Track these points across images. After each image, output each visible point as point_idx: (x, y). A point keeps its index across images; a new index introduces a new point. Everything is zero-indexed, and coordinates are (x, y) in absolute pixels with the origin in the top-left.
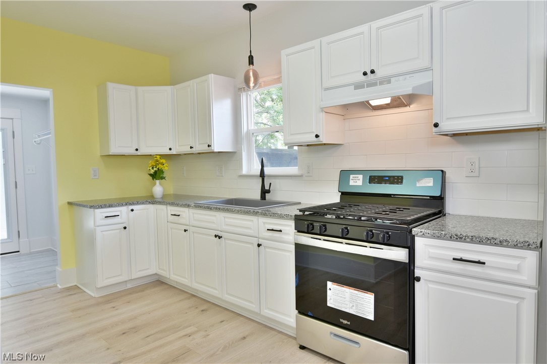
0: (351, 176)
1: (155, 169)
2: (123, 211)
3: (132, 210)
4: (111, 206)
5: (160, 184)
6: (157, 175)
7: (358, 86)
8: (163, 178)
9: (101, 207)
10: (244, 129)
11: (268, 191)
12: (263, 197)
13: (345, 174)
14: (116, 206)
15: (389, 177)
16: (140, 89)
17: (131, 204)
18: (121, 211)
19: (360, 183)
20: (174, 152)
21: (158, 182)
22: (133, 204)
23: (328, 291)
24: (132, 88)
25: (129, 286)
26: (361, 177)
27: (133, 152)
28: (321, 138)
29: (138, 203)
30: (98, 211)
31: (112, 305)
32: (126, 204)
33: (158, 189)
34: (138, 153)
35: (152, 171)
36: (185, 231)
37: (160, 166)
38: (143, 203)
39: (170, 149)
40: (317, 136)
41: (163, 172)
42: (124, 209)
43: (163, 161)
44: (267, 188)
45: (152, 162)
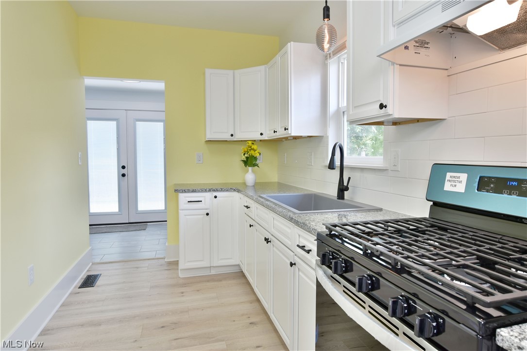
0: (449, 175)
1: (246, 155)
2: (207, 197)
3: (216, 197)
4: (194, 191)
5: (253, 171)
6: (250, 161)
8: (256, 165)
9: (184, 191)
11: (347, 189)
12: (341, 195)
13: (439, 171)
14: (199, 192)
15: (520, 181)
16: (237, 72)
17: (214, 191)
18: (205, 197)
19: (461, 188)
20: (265, 137)
21: (250, 168)
22: (217, 190)
24: (230, 72)
25: (213, 272)
26: (464, 177)
27: (227, 137)
28: (389, 110)
29: (222, 190)
30: (182, 195)
32: (210, 191)
33: (250, 176)
34: (234, 138)
35: (244, 158)
36: (251, 226)
37: (252, 152)
38: (227, 191)
39: (262, 134)
40: (382, 106)
41: (256, 158)
42: (209, 196)
43: (254, 147)
44: (345, 184)
45: (243, 148)
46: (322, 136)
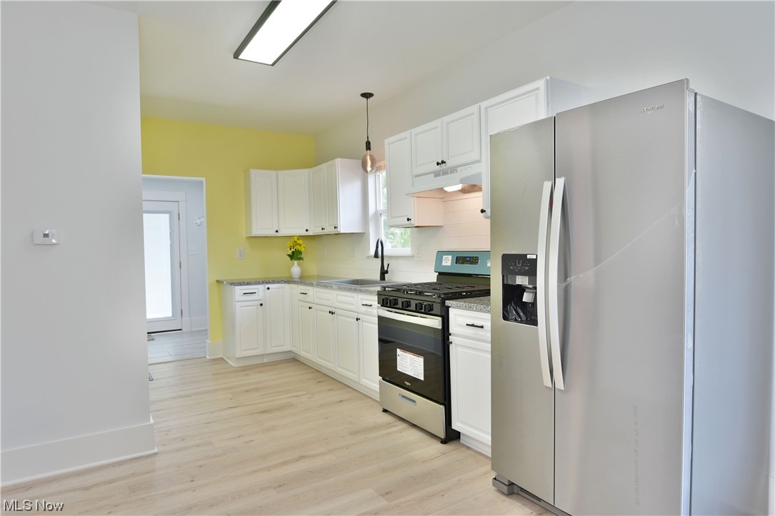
0: (444, 257)
1: (292, 250)
2: (260, 289)
3: (268, 289)
4: (248, 284)
5: (298, 264)
6: (295, 255)
7: (437, 174)
8: (300, 259)
9: (240, 284)
10: (372, 210)
11: (387, 272)
12: (383, 278)
13: (441, 254)
14: (253, 284)
15: (470, 258)
16: (281, 173)
17: (267, 283)
18: (258, 289)
19: (449, 264)
20: (310, 233)
21: (296, 262)
22: (269, 283)
23: (398, 357)
24: (274, 173)
25: (266, 360)
26: (450, 257)
27: (272, 233)
28: (412, 221)
29: (274, 282)
30: (238, 288)
31: (246, 373)
32: (263, 283)
33: (296, 269)
34: (278, 234)
35: (290, 252)
36: (310, 308)
37: (298, 247)
38: (278, 283)
39: (307, 230)
40: (408, 220)
41: (300, 253)
42: (261, 288)
43: (300, 242)
44: (386, 269)
45: (290, 243)
46: (364, 233)
